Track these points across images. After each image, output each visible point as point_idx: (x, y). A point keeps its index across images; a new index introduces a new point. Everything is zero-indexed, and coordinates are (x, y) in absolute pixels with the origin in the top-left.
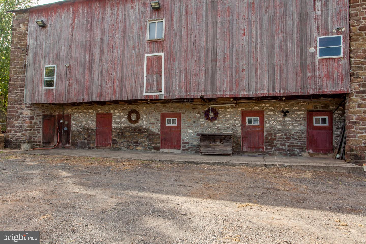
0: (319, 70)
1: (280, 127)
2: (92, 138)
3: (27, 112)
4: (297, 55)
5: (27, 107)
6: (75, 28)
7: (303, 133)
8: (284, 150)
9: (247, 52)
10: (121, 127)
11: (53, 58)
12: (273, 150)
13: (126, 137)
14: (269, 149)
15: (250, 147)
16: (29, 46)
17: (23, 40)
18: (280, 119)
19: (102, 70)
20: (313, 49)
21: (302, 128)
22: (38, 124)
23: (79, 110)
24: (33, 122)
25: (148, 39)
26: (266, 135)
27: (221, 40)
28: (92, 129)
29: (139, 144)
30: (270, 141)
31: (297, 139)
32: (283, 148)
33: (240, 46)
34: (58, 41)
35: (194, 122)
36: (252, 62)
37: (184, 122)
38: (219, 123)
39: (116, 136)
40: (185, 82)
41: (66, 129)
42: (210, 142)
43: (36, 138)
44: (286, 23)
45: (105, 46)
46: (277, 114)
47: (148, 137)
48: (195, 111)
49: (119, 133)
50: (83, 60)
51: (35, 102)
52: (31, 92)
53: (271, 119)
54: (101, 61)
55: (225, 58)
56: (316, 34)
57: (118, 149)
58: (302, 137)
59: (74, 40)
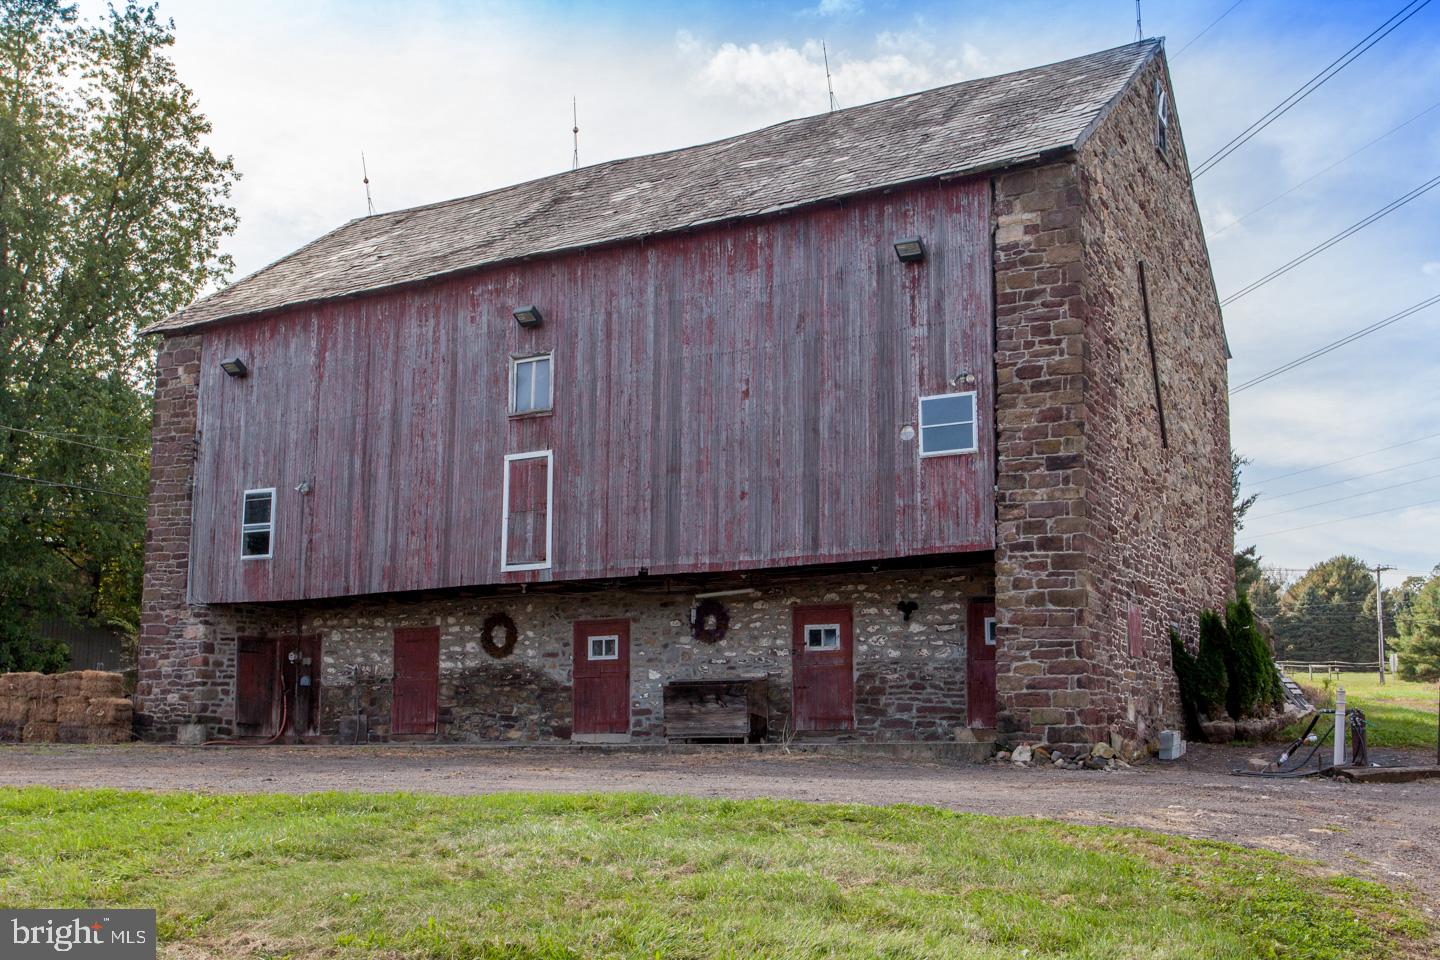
0: (923, 488)
1: (894, 654)
2: (381, 707)
3: (196, 631)
4: (872, 448)
5: (197, 615)
6: (326, 379)
7: (957, 670)
8: (906, 724)
9: (754, 444)
10: (464, 670)
11: (267, 468)
12: (876, 725)
13: (477, 701)
14: (868, 721)
15: (816, 719)
16: (200, 432)
17: (185, 415)
18: (896, 629)
19: (396, 503)
20: (910, 429)
21: (956, 655)
22: (224, 668)
23: (346, 621)
24: (212, 658)
25: (511, 409)
26: (858, 680)
27: (692, 410)
28: (383, 680)
29: (516, 719)
30: (870, 698)
31: (942, 689)
32: (905, 716)
33: (737, 426)
34: (279, 419)
35: (665, 646)
36: (765, 472)
37: (636, 648)
38: (731, 648)
39: (450, 698)
40: (604, 533)
41: (305, 681)
42: (691, 703)
43: (220, 710)
44: (846, 359)
45: (405, 430)
46: (886, 612)
47: (539, 697)
48: (668, 612)
49: (457, 687)
50: (346, 474)
51: (217, 600)
52: (206, 570)
53: (870, 629)
54: (393, 475)
55: (699, 462)
56: (915, 388)
57: (456, 740)
58: (954, 683)
59: (322, 416)
